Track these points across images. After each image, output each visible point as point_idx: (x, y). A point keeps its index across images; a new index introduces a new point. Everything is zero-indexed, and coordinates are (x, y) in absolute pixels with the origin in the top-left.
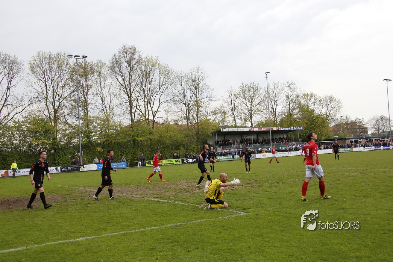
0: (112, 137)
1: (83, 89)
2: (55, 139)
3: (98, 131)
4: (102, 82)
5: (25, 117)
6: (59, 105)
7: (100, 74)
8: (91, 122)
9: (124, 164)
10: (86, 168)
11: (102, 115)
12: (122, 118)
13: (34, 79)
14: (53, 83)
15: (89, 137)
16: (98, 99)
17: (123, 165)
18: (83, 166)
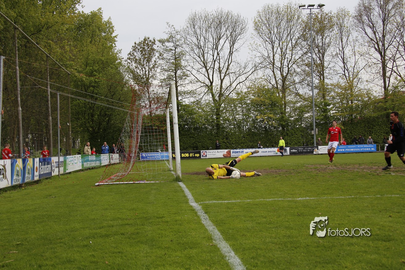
0: (357, 110)
1: (318, 49)
2: (283, 113)
3: (338, 103)
4: (344, 38)
5: (248, 88)
6: (288, 71)
7: (341, 27)
8: (328, 92)
9: (373, 146)
10: (321, 151)
11: (343, 82)
12: (372, 85)
13: (259, 41)
14: (281, 43)
15: (325, 111)
16: (338, 61)
17: (371, 148)
18: (318, 147)
